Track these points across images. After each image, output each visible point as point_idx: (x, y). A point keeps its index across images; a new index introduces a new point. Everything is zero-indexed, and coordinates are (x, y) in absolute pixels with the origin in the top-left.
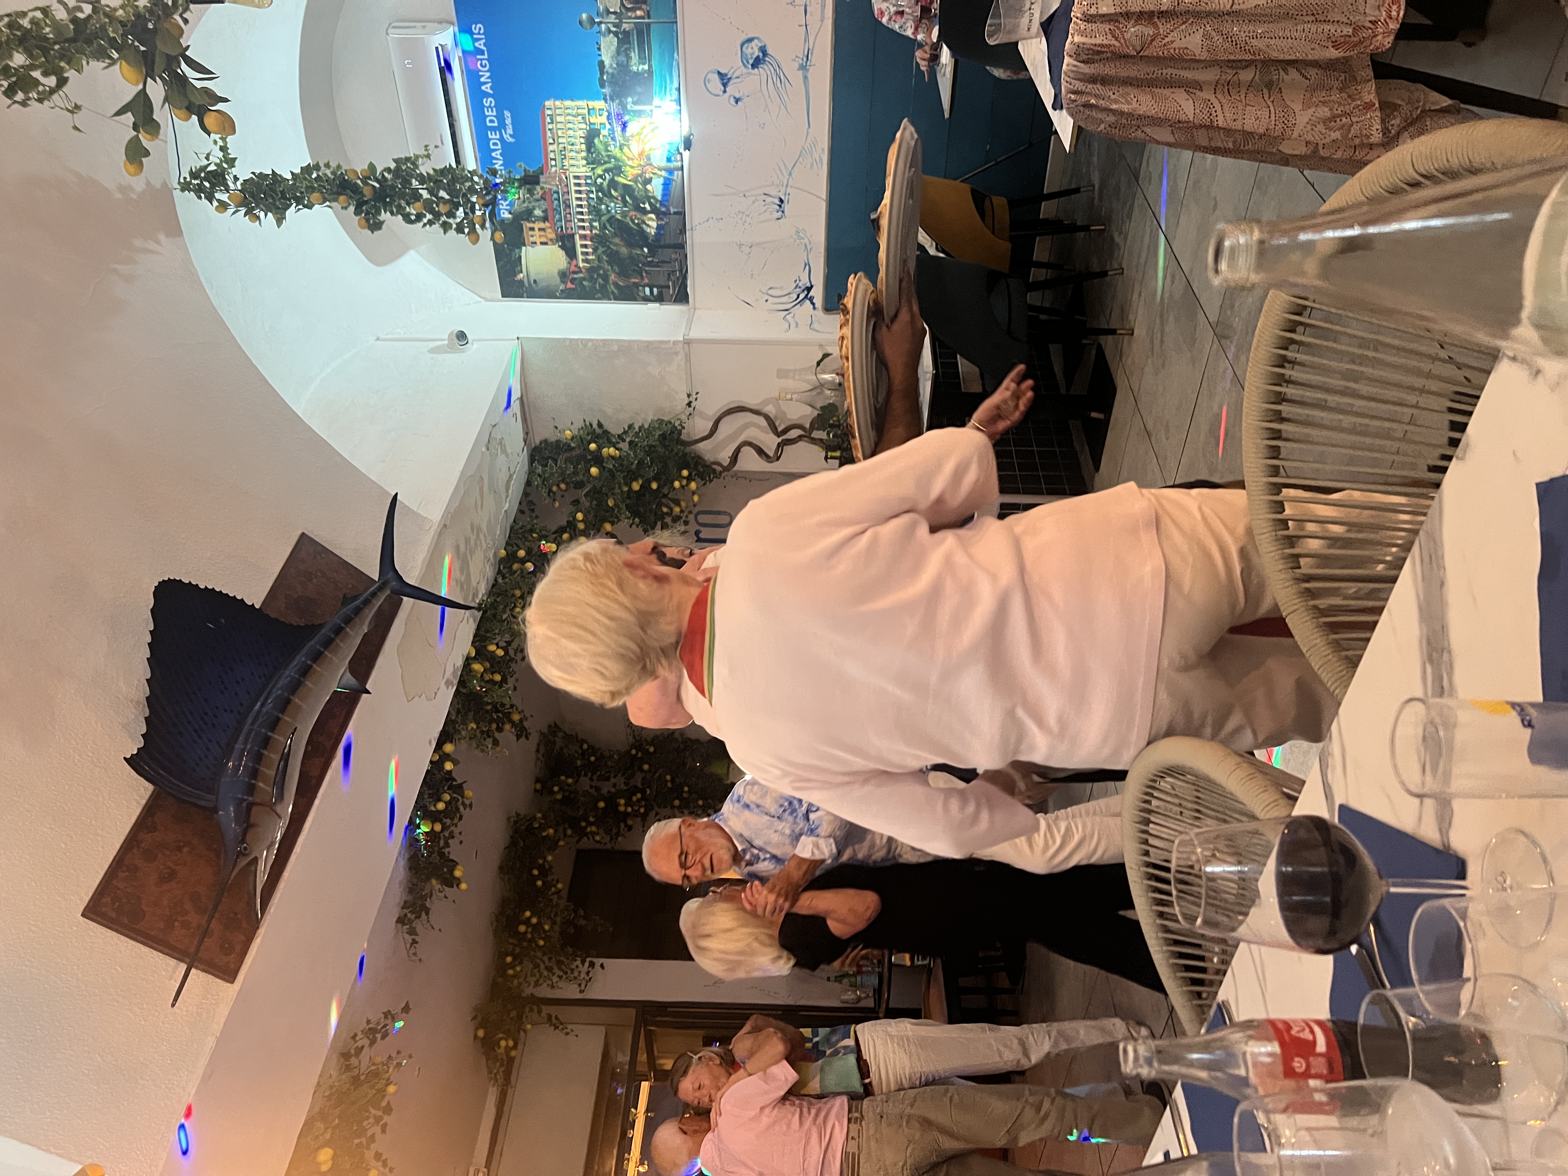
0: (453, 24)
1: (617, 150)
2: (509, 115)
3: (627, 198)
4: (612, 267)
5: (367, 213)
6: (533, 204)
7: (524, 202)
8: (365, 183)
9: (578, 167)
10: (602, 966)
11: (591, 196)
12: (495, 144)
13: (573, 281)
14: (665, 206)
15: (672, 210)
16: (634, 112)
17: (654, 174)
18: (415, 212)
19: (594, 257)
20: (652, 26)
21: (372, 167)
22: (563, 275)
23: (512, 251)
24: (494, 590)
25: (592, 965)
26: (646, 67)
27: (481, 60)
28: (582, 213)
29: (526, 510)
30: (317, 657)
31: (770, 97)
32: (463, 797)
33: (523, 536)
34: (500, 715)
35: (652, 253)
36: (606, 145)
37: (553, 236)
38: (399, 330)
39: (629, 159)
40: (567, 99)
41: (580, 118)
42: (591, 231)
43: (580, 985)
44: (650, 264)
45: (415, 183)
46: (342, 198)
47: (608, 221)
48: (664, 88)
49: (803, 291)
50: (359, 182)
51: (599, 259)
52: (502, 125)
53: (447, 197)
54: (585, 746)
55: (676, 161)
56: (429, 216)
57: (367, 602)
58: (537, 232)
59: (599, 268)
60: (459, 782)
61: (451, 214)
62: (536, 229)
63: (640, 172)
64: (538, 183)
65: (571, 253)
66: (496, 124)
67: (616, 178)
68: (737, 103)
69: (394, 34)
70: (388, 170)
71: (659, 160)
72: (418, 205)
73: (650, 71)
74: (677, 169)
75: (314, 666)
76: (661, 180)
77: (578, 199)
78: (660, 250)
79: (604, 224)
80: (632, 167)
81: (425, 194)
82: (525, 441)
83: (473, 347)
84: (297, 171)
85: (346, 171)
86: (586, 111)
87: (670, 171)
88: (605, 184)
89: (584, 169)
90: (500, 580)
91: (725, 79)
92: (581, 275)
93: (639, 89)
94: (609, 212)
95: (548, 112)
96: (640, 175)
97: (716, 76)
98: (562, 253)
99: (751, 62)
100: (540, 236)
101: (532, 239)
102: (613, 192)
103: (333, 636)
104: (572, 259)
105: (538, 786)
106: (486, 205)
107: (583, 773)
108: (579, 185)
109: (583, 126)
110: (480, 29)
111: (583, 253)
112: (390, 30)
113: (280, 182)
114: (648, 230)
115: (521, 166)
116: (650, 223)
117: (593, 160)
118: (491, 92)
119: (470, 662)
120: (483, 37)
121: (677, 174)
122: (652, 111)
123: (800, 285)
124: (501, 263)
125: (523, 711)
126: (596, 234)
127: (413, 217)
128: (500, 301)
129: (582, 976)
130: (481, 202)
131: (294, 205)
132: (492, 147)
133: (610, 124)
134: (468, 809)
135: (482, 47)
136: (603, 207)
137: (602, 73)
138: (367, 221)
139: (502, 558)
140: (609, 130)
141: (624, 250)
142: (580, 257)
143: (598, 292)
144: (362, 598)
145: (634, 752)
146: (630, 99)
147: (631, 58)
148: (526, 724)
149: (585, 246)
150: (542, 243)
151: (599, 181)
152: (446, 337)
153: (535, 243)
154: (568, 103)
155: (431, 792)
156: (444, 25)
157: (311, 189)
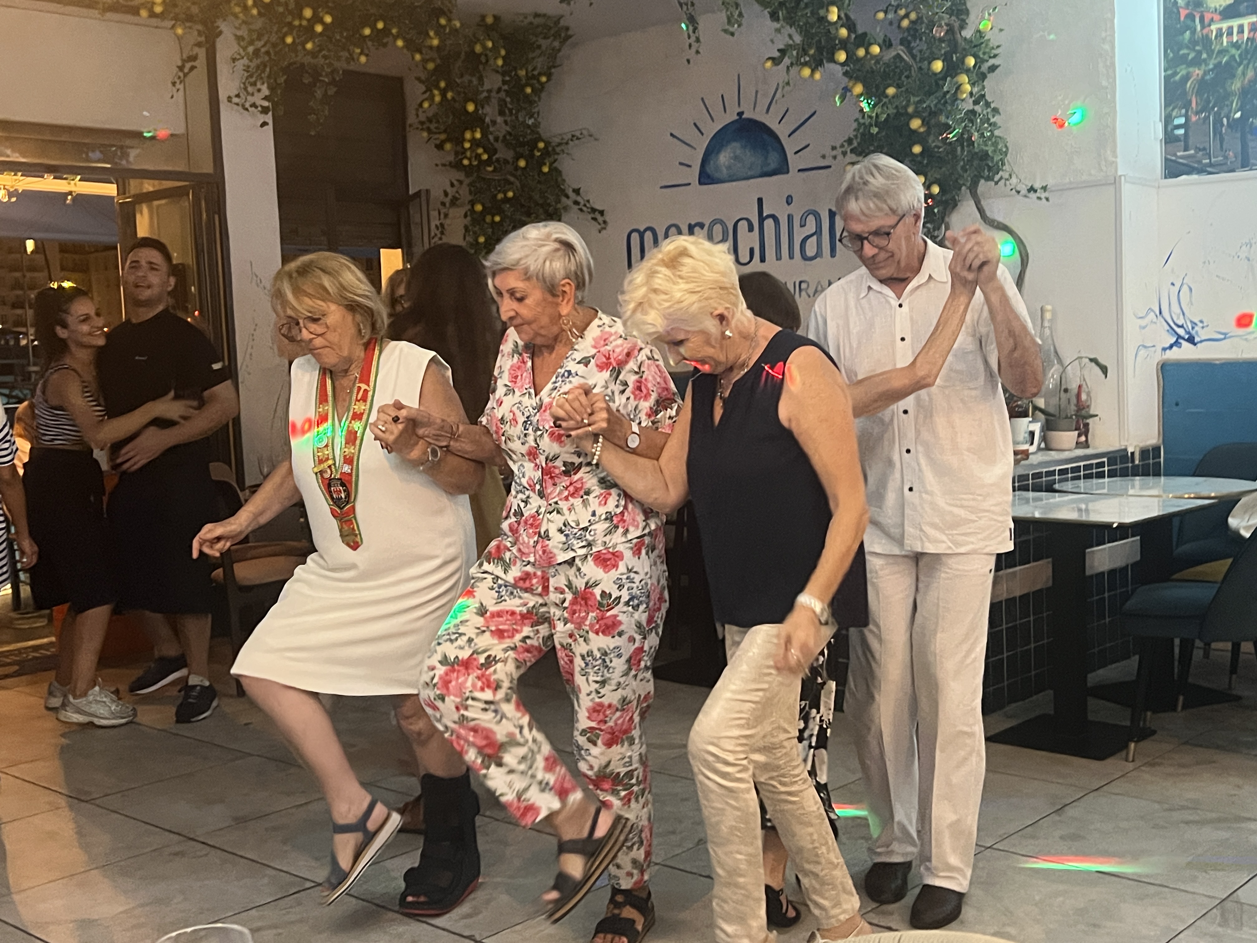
4: (1212, 70)
10: (264, 124)
13: (1190, 17)
19: (1225, 44)
25: (265, 111)
43: (238, 96)
44: (1218, 122)
49: (1188, 333)
51: (1223, 52)
59: (1210, 53)
65: (1230, 12)
78: (1238, 135)
92: (1199, 28)
104: (1220, 13)
105: (490, 20)
111: (1230, 28)
123: (1197, 328)
129: (249, 98)
141: (1236, 86)
142: (1225, 25)
143: (1176, 53)
149: (1241, 31)
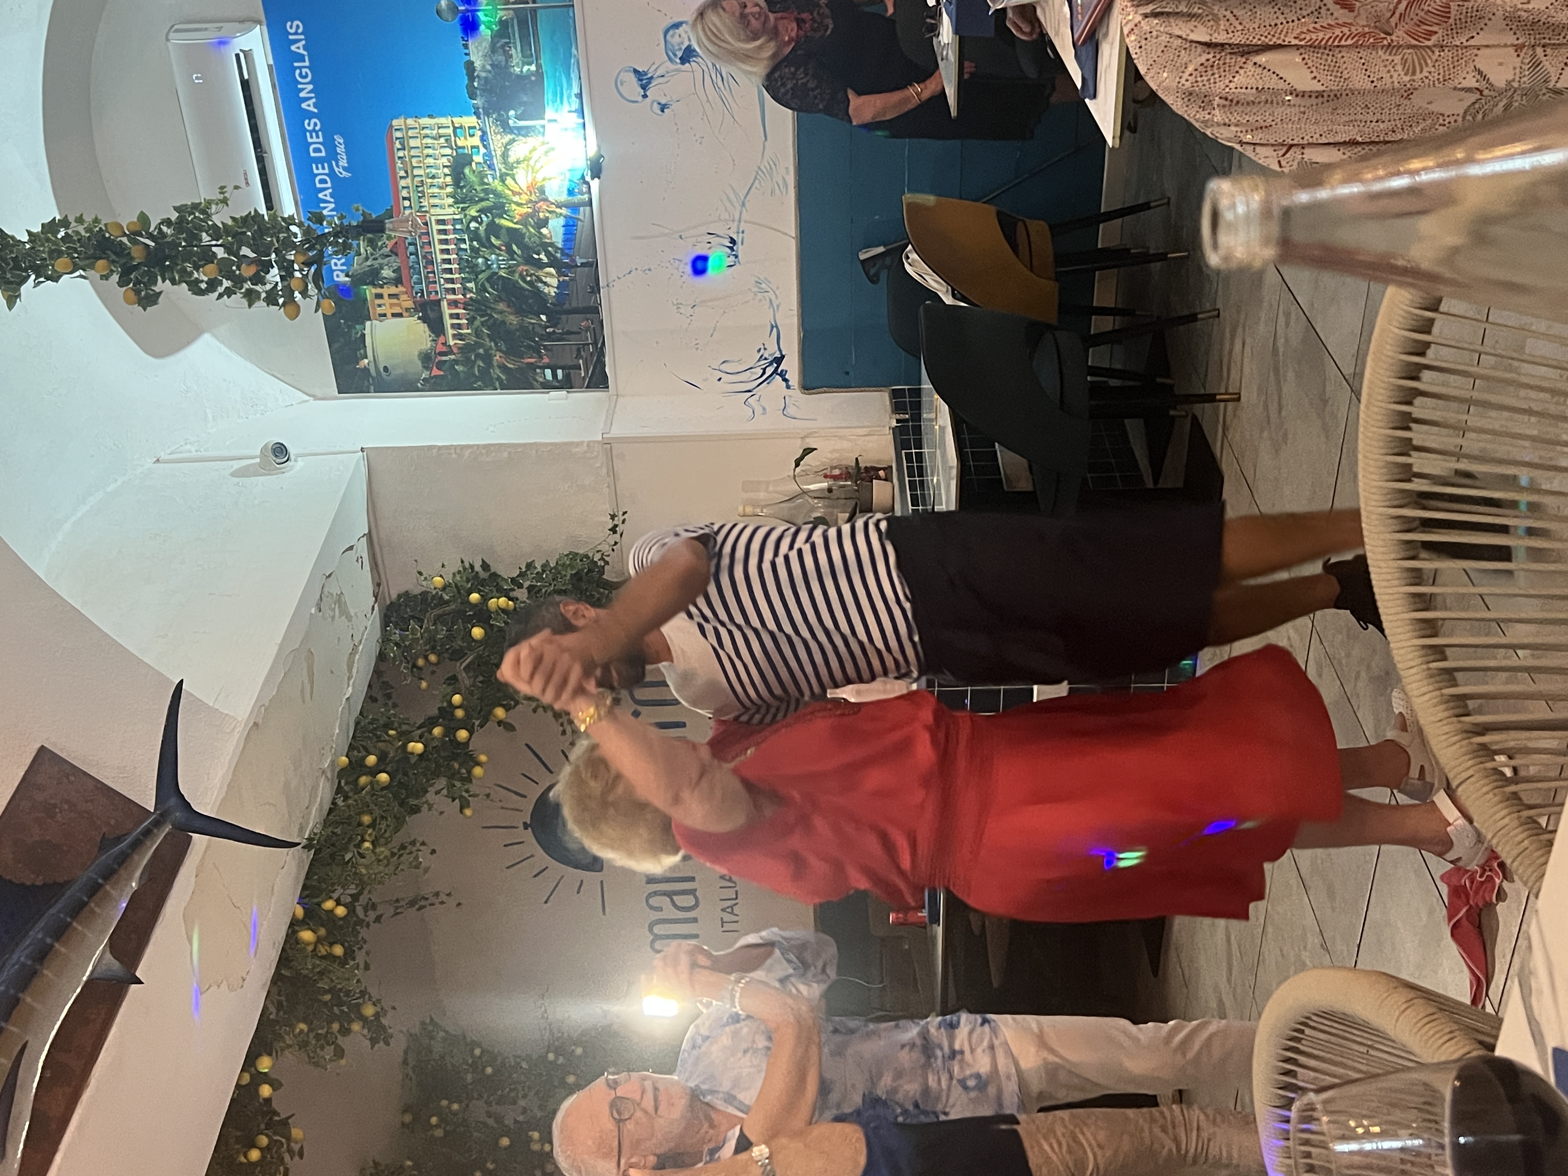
0: (260, 23)
1: (496, 182)
2: (341, 141)
3: (515, 248)
4: (496, 344)
5: (137, 282)
6: (380, 261)
7: (367, 259)
8: (135, 242)
9: (442, 207)
11: (463, 246)
12: (323, 181)
13: (440, 365)
14: (568, 256)
15: (579, 261)
16: (519, 129)
17: (550, 212)
18: (206, 279)
19: (469, 331)
20: (539, 12)
21: (144, 219)
22: (426, 359)
23: (349, 327)
24: (331, 817)
26: (533, 68)
27: (300, 68)
28: (450, 271)
29: (379, 697)
30: (60, 931)
31: (708, 101)
32: (289, 1139)
33: (375, 735)
34: (345, 1009)
35: (553, 321)
36: (482, 176)
37: (410, 304)
38: (188, 447)
39: (515, 193)
40: (424, 116)
41: (442, 140)
42: (464, 295)
44: (549, 337)
45: (205, 237)
46: (101, 263)
47: (488, 279)
48: (559, 96)
49: (771, 364)
50: (125, 240)
51: (477, 333)
52: (332, 155)
53: (253, 255)
54: (477, 1052)
55: (582, 194)
56: (226, 283)
57: (137, 845)
58: (386, 300)
59: (478, 345)
60: (283, 1116)
61: (258, 279)
62: (386, 296)
63: (530, 210)
64: (382, 230)
65: (436, 327)
66: (323, 154)
67: (497, 221)
68: (663, 111)
69: (177, 40)
70: (168, 222)
71: (556, 192)
72: (210, 267)
73: (539, 74)
74: (583, 204)
75: (57, 945)
76: (561, 221)
77: (443, 251)
78: (564, 317)
79: (483, 284)
80: (519, 205)
81: (220, 253)
82: (376, 597)
83: (297, 466)
84: (37, 229)
85: (106, 225)
86: (450, 131)
87: (574, 207)
88: (482, 229)
89: (451, 210)
90: (340, 802)
91: (644, 80)
92: (453, 357)
93: (525, 99)
94: (489, 267)
95: (398, 134)
96: (531, 215)
97: (632, 75)
98: (423, 328)
99: (680, 54)
100: (391, 305)
101: (379, 310)
102: (493, 239)
103: (86, 899)
104: (438, 336)
105: (408, 1118)
106: (308, 264)
107: (475, 1095)
108: (445, 232)
109: (448, 151)
110: (298, 27)
111: (453, 326)
112: (172, 35)
113: (13, 246)
114: (546, 290)
115: (357, 210)
116: (548, 280)
117: (462, 199)
118: (316, 111)
119: (296, 928)
120: (302, 37)
121: (584, 211)
122: (543, 127)
123: (766, 355)
124: (336, 346)
125: (379, 1001)
126: (471, 298)
127: (203, 286)
128: (336, 398)
130: (302, 259)
131: (33, 277)
132: (318, 185)
133: (485, 146)
134: (297, 1158)
135: (302, 51)
136: (480, 260)
137: (471, 78)
138: (137, 292)
139: (342, 770)
140: (484, 155)
141: (513, 320)
142: (450, 332)
143: (478, 379)
144: (129, 840)
145: (551, 1056)
146: (512, 113)
147: (511, 56)
148: (384, 1021)
149: (457, 316)
150: (394, 315)
151: (473, 225)
152: (258, 452)
153: (385, 315)
154: (426, 121)
155: (238, 1134)
156: (248, 24)
157: (56, 254)
